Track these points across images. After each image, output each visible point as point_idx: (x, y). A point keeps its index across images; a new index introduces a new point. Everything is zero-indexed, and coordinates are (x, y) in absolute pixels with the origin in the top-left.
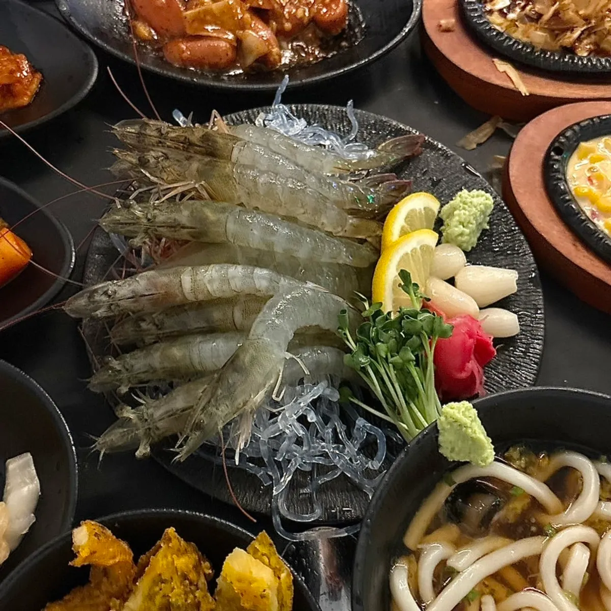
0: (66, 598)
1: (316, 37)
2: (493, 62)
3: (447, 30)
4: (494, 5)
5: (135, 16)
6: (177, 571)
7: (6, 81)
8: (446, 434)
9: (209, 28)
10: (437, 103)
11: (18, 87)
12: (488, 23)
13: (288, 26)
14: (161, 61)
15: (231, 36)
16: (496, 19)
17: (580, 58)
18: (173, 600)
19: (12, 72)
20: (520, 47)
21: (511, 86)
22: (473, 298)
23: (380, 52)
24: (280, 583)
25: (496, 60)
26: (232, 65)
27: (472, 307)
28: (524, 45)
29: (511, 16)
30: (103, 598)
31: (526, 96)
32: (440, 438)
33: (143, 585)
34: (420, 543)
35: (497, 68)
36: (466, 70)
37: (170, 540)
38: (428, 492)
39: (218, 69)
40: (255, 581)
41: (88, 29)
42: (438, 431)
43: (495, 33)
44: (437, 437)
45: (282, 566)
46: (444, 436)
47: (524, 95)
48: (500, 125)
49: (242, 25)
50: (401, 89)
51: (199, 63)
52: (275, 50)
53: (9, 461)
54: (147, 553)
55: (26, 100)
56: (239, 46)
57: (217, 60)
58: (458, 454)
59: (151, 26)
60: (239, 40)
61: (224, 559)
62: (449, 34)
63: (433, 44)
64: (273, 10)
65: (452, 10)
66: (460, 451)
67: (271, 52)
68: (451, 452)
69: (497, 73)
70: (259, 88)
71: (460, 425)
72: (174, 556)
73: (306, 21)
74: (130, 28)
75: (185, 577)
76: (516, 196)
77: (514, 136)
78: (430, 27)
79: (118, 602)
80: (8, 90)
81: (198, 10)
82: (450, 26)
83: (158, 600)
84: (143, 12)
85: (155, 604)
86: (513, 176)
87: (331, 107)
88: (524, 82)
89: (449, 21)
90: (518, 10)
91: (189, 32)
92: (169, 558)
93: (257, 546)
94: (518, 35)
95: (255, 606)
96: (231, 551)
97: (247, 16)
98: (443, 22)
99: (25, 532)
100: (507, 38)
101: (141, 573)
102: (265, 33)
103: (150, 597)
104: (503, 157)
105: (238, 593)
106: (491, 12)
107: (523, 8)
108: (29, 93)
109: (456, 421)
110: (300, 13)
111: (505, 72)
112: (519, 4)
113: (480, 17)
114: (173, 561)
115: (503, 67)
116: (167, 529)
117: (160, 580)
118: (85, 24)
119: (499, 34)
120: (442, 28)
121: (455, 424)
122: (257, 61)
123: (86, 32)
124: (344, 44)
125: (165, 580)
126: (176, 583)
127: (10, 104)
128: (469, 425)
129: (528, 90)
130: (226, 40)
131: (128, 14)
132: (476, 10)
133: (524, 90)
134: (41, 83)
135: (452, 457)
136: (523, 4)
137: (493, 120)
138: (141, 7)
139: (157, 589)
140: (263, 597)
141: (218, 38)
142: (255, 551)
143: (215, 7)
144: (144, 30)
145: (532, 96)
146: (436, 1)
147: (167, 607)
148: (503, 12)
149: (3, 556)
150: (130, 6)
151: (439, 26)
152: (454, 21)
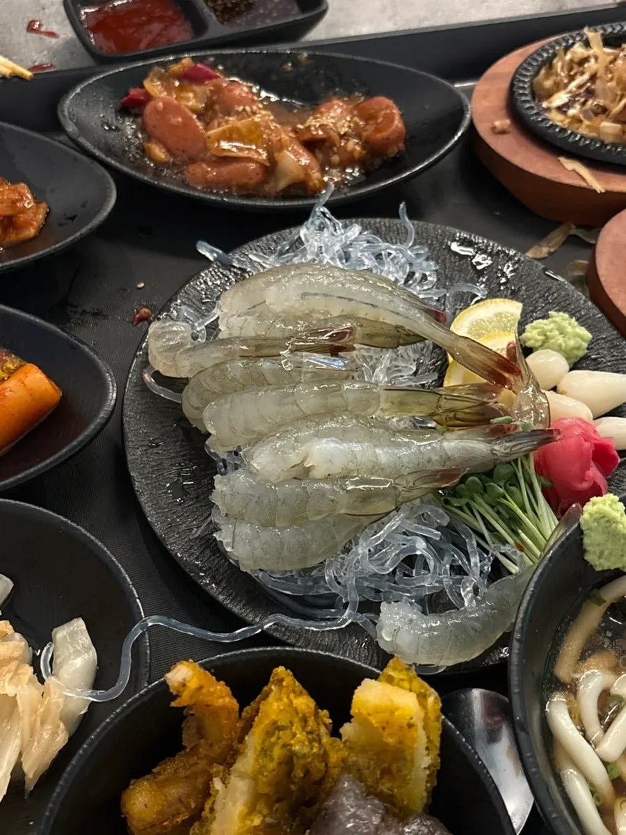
0: (155, 770)
2: (559, 161)
3: (503, 132)
4: (551, 102)
6: (297, 713)
7: (8, 212)
8: (593, 534)
10: (498, 213)
11: (22, 217)
12: (547, 120)
14: (184, 182)
15: (264, 156)
16: (557, 118)
18: (297, 748)
19: (14, 202)
20: (587, 142)
21: (583, 184)
22: (584, 403)
23: (432, 160)
24: (426, 713)
25: (562, 159)
27: (586, 413)
28: (592, 140)
29: (572, 112)
30: (202, 764)
31: (601, 193)
32: (586, 541)
33: (254, 740)
34: (575, 672)
35: (563, 166)
36: (532, 170)
37: (281, 680)
38: (574, 614)
40: (397, 709)
41: (100, 149)
42: (582, 532)
43: (557, 130)
44: (582, 539)
45: (426, 690)
46: (590, 536)
47: (599, 192)
48: (574, 231)
50: (456, 200)
51: (226, 184)
53: (55, 630)
54: (252, 703)
55: (32, 232)
57: (246, 180)
58: (607, 559)
60: (273, 161)
61: (353, 694)
62: (505, 136)
63: (490, 147)
65: (504, 112)
66: (610, 554)
67: (309, 178)
68: (600, 558)
69: (566, 171)
70: (298, 205)
71: (608, 521)
72: (292, 696)
74: (143, 151)
75: (305, 720)
76: (610, 296)
77: (593, 242)
78: (483, 129)
79: (221, 768)
80: (10, 222)
81: (221, 128)
82: (506, 127)
83: (277, 752)
84: (156, 133)
85: (272, 760)
86: (603, 276)
87: (383, 220)
88: (598, 180)
89: (503, 122)
90: (578, 106)
92: (286, 700)
93: (392, 673)
94: (582, 130)
95: (400, 742)
96: (360, 684)
98: (497, 123)
99: (83, 712)
100: (572, 134)
101: (248, 726)
103: (265, 752)
104: (585, 262)
105: (377, 727)
106: (548, 109)
107: (584, 104)
108: (35, 223)
109: (603, 517)
111: (574, 170)
112: (578, 100)
113: (538, 114)
114: (292, 702)
115: (570, 165)
116: (276, 669)
117: (276, 728)
118: (97, 146)
119: (563, 130)
120: (496, 131)
121: (602, 521)
123: (97, 153)
125: (282, 726)
126: (297, 728)
127: (13, 237)
128: (619, 519)
129: (603, 188)
130: (257, 160)
131: (140, 136)
132: (532, 108)
133: (599, 187)
134: (48, 213)
135: (600, 565)
136: (582, 100)
137: (563, 227)
138: (154, 127)
139: (273, 739)
140: (410, 726)
142: (390, 680)
143: (239, 124)
144: (159, 152)
145: (608, 193)
146: (485, 104)
147: (289, 760)
148: (562, 109)
149: (62, 739)
150: (143, 128)
151: (494, 128)
152: (508, 122)
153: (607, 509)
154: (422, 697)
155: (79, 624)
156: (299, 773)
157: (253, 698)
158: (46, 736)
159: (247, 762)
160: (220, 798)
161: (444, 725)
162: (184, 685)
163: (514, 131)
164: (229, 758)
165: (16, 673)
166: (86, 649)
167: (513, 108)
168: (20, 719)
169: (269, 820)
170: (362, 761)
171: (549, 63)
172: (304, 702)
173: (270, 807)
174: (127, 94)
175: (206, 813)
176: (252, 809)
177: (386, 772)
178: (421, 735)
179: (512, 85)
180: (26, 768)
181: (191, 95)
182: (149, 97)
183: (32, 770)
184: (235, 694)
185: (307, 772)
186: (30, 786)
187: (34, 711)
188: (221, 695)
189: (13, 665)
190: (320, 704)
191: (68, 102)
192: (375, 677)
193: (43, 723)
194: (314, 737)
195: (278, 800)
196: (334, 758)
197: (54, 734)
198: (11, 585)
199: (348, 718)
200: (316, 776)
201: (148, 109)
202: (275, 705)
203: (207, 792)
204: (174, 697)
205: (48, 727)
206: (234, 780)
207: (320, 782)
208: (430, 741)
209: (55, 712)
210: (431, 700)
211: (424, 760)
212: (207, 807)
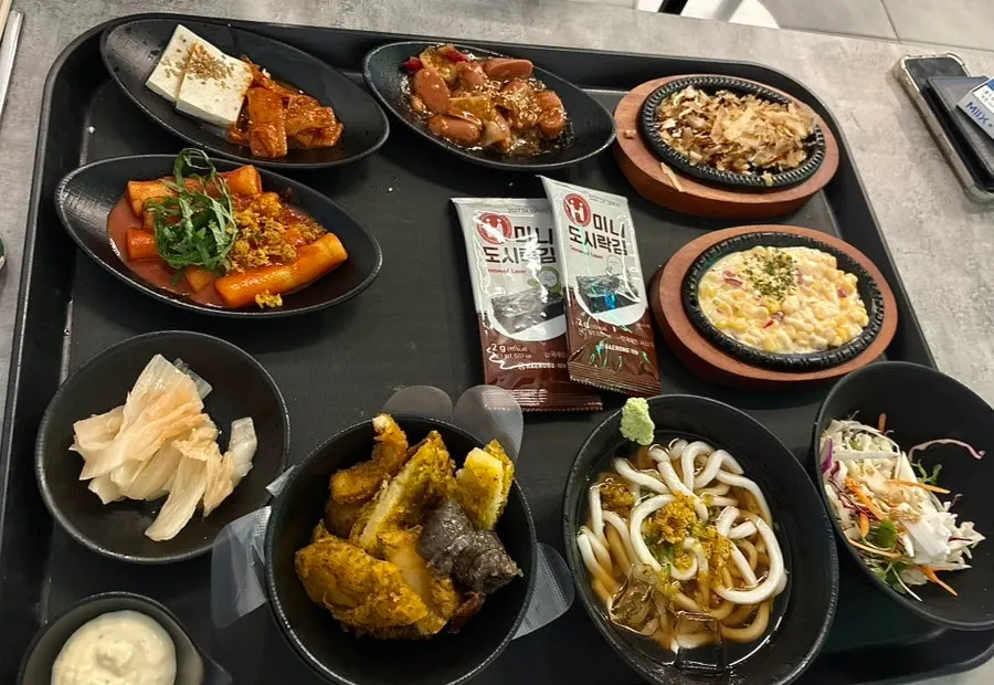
1: (538, 138)
2: (660, 165)
3: (630, 138)
4: (664, 125)
5: (414, 92)
6: (438, 458)
7: (319, 126)
9: (465, 113)
11: (327, 132)
12: (659, 137)
13: (520, 125)
14: (426, 128)
15: (480, 123)
16: (665, 135)
17: (720, 172)
18: (433, 477)
19: (323, 120)
20: (680, 158)
21: (671, 184)
24: (505, 474)
25: (663, 164)
26: (475, 143)
29: (675, 134)
31: (681, 192)
32: (623, 421)
33: (411, 466)
35: (662, 170)
37: (434, 438)
39: (466, 144)
40: (490, 468)
42: (622, 416)
43: (663, 145)
44: (620, 420)
45: (508, 461)
46: (626, 419)
49: (489, 118)
50: (595, 175)
51: (453, 136)
52: (508, 140)
54: (415, 445)
55: (331, 142)
56: (483, 130)
57: (465, 137)
58: (632, 432)
59: (424, 103)
60: (484, 127)
61: (467, 454)
62: (631, 141)
64: (512, 111)
65: (633, 124)
66: (634, 430)
67: (504, 140)
68: (627, 430)
69: (662, 173)
71: (637, 413)
72: (438, 448)
73: (533, 124)
74: (409, 101)
75: (441, 464)
78: (618, 133)
79: (390, 476)
82: (633, 135)
83: (421, 476)
84: (420, 91)
85: (418, 479)
88: (680, 183)
89: (632, 132)
91: (451, 113)
92: (434, 449)
93: (491, 447)
94: (679, 149)
95: (488, 486)
96: (472, 450)
97: (494, 111)
98: (628, 132)
100: (671, 150)
101: (409, 458)
102: (504, 126)
103: (416, 474)
105: (477, 476)
106: (661, 129)
108: (334, 138)
109: (635, 410)
110: (530, 118)
111: (667, 174)
113: (654, 132)
114: (437, 451)
115: (667, 170)
116: (433, 431)
117: (424, 462)
119: (667, 146)
120: (626, 136)
122: (493, 144)
124: (556, 147)
125: (428, 463)
126: (436, 466)
127: (320, 143)
128: (644, 414)
129: (683, 189)
130: (475, 125)
131: (409, 89)
132: (652, 127)
133: (681, 189)
134: (343, 132)
138: (419, 86)
139: (421, 469)
140: (496, 479)
141: (470, 122)
142: (489, 451)
143: (473, 99)
144: (418, 104)
145: (685, 193)
146: (624, 115)
147: (427, 482)
148: (670, 131)
149: (229, 491)
150: (412, 84)
151: (625, 134)
152: (635, 132)
153: (639, 407)
154: (505, 465)
155: (249, 421)
156: (431, 491)
157: (417, 443)
158: (220, 487)
159: (403, 477)
160: (384, 492)
161: (513, 482)
162: (384, 430)
163: (637, 138)
164: (395, 472)
165: (208, 447)
166: (251, 437)
167: (640, 122)
168: (206, 475)
169: (408, 511)
170: (464, 491)
171: (669, 96)
172: (443, 454)
173: (410, 504)
174: (408, 59)
175: (375, 498)
176: (401, 502)
177: (477, 501)
178: (500, 485)
179: (642, 108)
180: (205, 504)
181: (448, 70)
182: (420, 66)
183: (209, 506)
184: (408, 439)
185: (435, 491)
186: (206, 514)
187: (216, 472)
188: (401, 438)
189: (208, 442)
190: (452, 457)
191: (370, 57)
192: (481, 447)
193: (220, 479)
194: (444, 472)
195: (415, 502)
196: (450, 487)
197: (225, 487)
198: (210, 389)
199: (462, 467)
200: (439, 494)
201: (419, 74)
202: (428, 451)
203: (378, 487)
204: (377, 434)
205: (223, 483)
206: (394, 484)
207: (440, 498)
208: (504, 489)
209: (228, 474)
210: (508, 467)
211: (498, 499)
212: (376, 495)
